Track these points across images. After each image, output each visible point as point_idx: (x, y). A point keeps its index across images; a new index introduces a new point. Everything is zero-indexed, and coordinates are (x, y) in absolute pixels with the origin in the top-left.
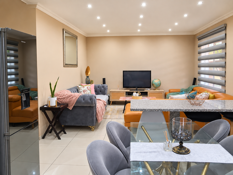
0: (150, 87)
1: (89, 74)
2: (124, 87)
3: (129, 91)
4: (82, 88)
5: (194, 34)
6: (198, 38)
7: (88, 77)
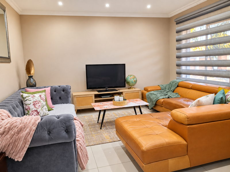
0: (124, 86)
1: (32, 72)
2: (88, 88)
3: (97, 93)
4: (30, 97)
5: (170, 16)
6: (176, 21)
7: (30, 77)
